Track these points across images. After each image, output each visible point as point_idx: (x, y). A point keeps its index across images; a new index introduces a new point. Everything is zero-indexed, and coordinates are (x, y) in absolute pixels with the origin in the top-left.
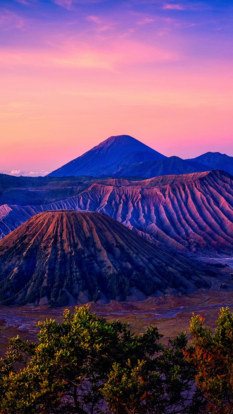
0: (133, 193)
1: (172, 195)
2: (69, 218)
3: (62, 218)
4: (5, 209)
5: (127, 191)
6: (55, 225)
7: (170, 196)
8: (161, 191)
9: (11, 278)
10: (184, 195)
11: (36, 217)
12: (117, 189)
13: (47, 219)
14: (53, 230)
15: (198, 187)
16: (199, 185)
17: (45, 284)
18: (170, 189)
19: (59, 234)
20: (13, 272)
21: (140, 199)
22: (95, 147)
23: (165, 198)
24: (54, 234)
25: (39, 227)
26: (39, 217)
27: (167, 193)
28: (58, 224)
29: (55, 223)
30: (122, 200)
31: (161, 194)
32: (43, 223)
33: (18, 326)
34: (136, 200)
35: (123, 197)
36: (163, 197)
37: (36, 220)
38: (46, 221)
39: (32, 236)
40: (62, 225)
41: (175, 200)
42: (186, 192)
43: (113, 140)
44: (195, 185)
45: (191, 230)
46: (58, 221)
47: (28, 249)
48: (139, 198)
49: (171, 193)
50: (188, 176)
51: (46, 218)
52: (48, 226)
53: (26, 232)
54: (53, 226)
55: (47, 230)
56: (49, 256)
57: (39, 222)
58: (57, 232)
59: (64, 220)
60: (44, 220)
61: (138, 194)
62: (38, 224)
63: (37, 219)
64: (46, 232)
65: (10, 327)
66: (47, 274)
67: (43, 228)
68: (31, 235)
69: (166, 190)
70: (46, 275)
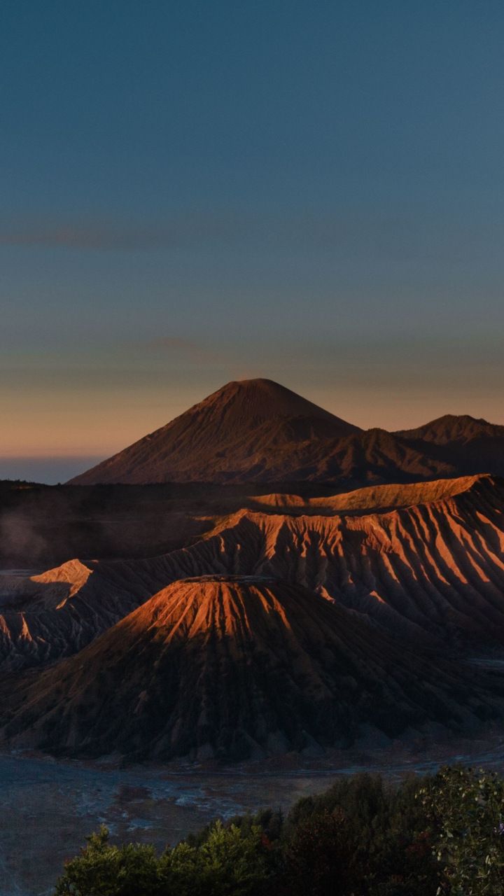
0: (324, 529)
1: (404, 532)
2: (233, 593)
3: (221, 594)
4: (75, 569)
5: (313, 526)
6: (209, 609)
7: (399, 535)
8: (380, 524)
9: (136, 710)
10: (427, 532)
11: (169, 592)
12: (292, 522)
13: (193, 596)
14: (207, 618)
15: (453, 513)
16: (456, 511)
17: (203, 720)
18: (399, 519)
19: (218, 624)
20: (139, 700)
21: (340, 540)
22: (195, 407)
23: (390, 537)
24: (209, 625)
25: (178, 612)
26: (175, 592)
27: (392, 527)
28: (214, 607)
29: (209, 604)
30: (303, 545)
31: (382, 531)
32: (184, 606)
33: (176, 799)
34: (333, 541)
35: (306, 537)
36: (386, 537)
37: (169, 598)
38: (191, 600)
39: (166, 630)
40: (222, 607)
41: (411, 543)
42: (430, 525)
43: (235, 392)
44: (448, 509)
45: (447, 604)
46: (214, 600)
47: (161, 655)
48: (337, 539)
49: (401, 528)
50: (426, 486)
51: (190, 595)
52: (195, 610)
53: (152, 622)
54: (206, 609)
55: (194, 617)
56: (204, 668)
57: (177, 602)
58: (214, 621)
59: (226, 597)
60: (187, 599)
61: (335, 531)
62: (174, 607)
63: (171, 595)
64: (192, 622)
65: (160, 802)
66: (205, 702)
67: (187, 614)
68: (165, 628)
69: (390, 522)
70: (203, 704)
